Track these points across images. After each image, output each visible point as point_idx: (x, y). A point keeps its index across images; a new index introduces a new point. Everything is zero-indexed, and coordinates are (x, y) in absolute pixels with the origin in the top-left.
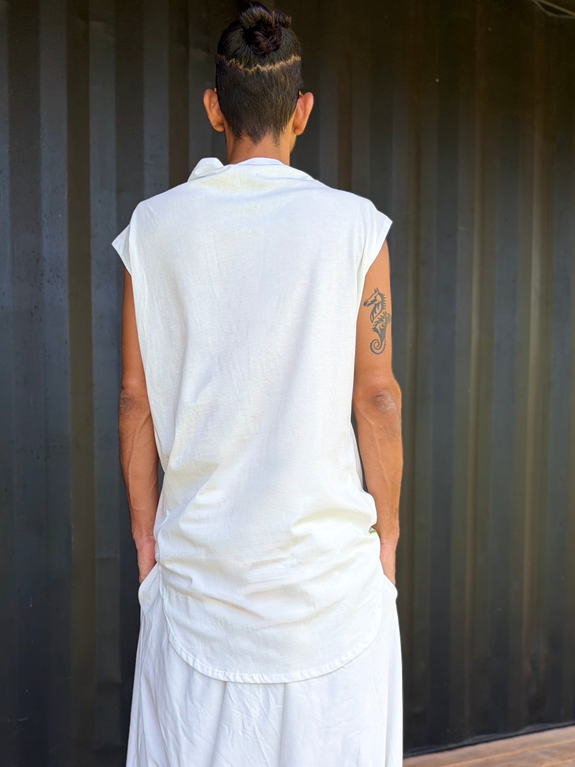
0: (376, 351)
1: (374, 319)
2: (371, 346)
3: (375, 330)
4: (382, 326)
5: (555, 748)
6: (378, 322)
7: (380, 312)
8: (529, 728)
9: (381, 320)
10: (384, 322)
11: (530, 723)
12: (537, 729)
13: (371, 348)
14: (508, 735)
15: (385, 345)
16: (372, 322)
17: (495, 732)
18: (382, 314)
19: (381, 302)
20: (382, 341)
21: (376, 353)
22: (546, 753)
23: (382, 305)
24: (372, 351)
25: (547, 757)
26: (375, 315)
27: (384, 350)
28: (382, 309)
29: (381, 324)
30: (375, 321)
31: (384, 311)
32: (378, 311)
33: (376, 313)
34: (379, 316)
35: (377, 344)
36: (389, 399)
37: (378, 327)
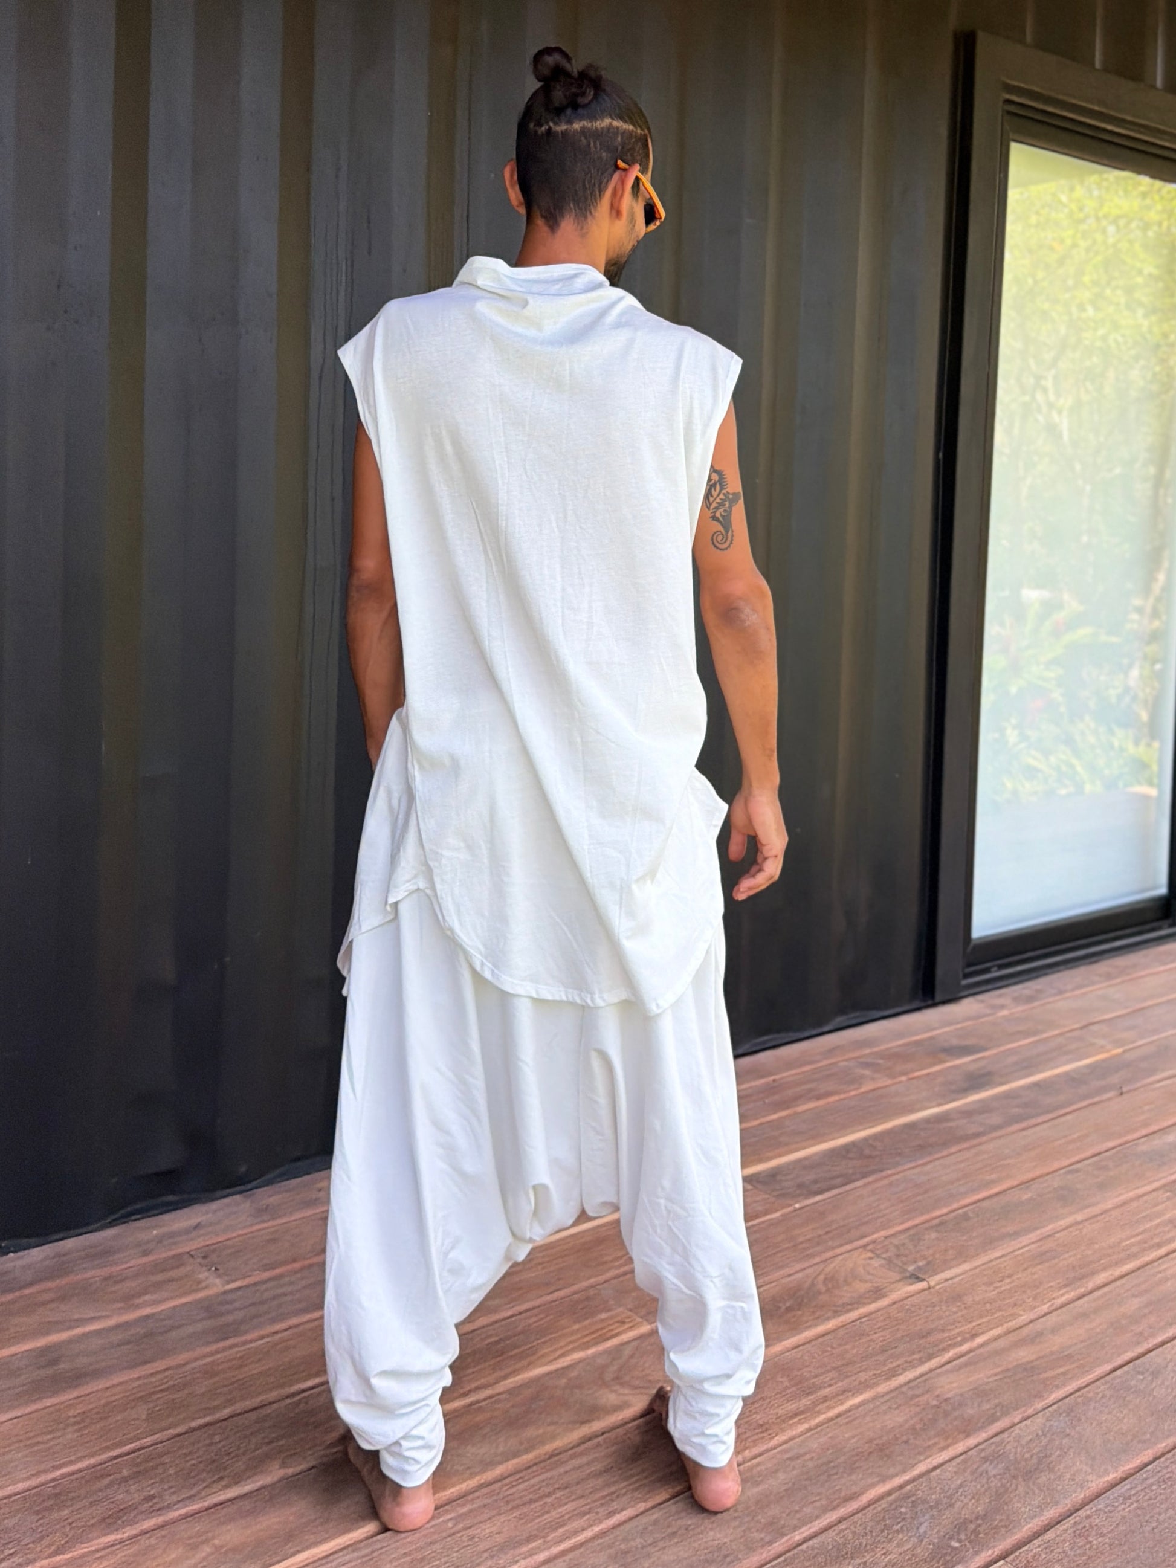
0: (720, 546)
1: (710, 504)
2: (712, 540)
3: (714, 518)
4: (725, 511)
5: (882, 1055)
6: (717, 508)
7: (719, 494)
8: (840, 1020)
9: (721, 504)
10: (727, 506)
11: (842, 1011)
12: (854, 1022)
13: (713, 543)
14: (807, 1034)
15: (733, 536)
16: (709, 508)
17: (788, 1029)
18: (722, 496)
19: (719, 481)
20: (727, 532)
21: (721, 549)
22: (867, 1065)
23: (720, 484)
24: (716, 547)
25: (867, 1072)
26: (711, 499)
27: (731, 543)
28: (721, 489)
29: (722, 510)
30: (712, 507)
31: (724, 491)
32: (715, 494)
33: (712, 496)
34: (718, 500)
35: (720, 537)
36: (747, 610)
37: (718, 515)
